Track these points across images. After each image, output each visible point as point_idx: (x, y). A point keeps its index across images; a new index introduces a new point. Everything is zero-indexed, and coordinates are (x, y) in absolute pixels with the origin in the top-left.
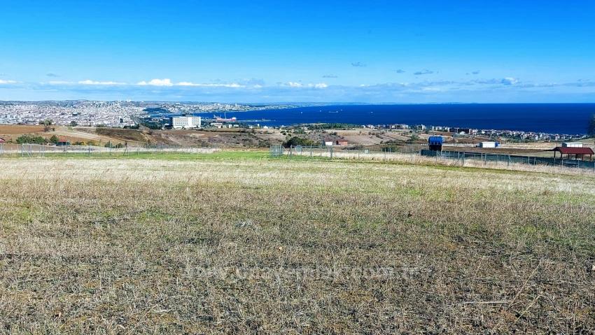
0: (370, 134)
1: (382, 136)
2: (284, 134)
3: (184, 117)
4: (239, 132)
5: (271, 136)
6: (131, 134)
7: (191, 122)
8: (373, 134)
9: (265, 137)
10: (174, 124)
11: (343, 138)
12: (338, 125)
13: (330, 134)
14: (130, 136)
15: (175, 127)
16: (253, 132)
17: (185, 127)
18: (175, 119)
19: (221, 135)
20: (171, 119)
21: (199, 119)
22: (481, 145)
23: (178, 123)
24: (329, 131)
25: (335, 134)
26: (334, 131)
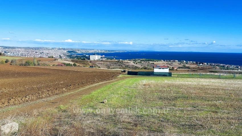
0: (167, 64)
1: (172, 65)
2: (134, 63)
3: (94, 55)
5: (129, 64)
6: (84, 62)
7: (97, 57)
8: (168, 64)
9: (127, 64)
11: (157, 65)
13: (152, 64)
15: (91, 59)
17: (95, 59)
18: (91, 56)
19: (110, 63)
20: (89, 56)
21: (100, 56)
24: (151, 62)
26: (153, 62)
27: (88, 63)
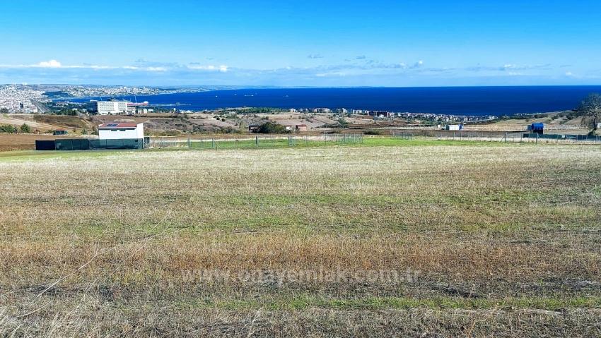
0: (300, 118)
2: (218, 119)
3: (109, 102)
4: (170, 117)
5: (205, 121)
7: (116, 107)
8: (303, 118)
9: (200, 122)
10: (99, 109)
12: (266, 109)
13: (263, 119)
15: (100, 112)
16: (186, 117)
17: (112, 112)
18: (99, 104)
19: (152, 120)
20: (96, 105)
21: (126, 103)
22: (448, 128)
23: (103, 108)
24: (261, 115)
25: (267, 118)
26: (266, 116)
27: (83, 124)
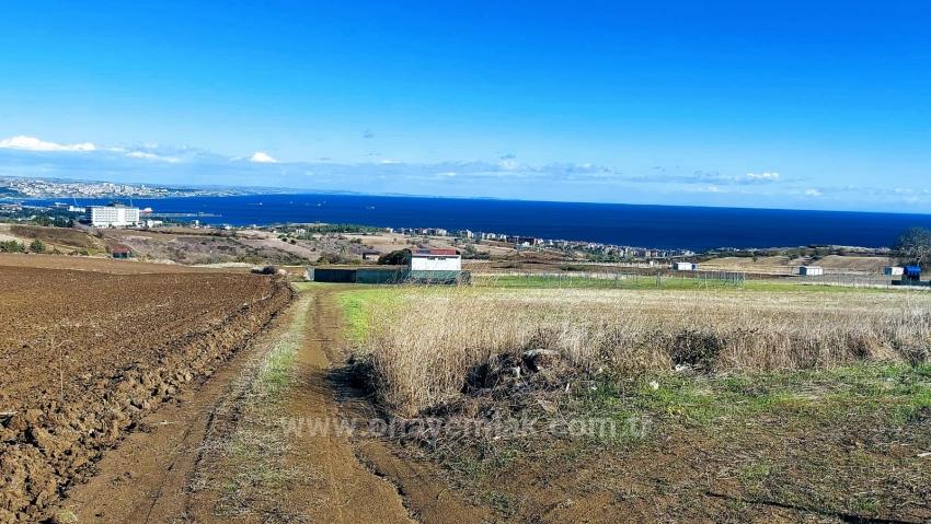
0: (408, 242)
2: (285, 240)
3: (111, 208)
5: (264, 243)
7: (122, 217)
8: (413, 243)
9: (255, 245)
10: (94, 219)
11: (371, 248)
12: (352, 226)
13: (352, 242)
14: (69, 240)
15: (95, 224)
16: (234, 235)
17: (114, 224)
18: (95, 211)
19: (179, 239)
20: (89, 212)
21: (138, 211)
22: (676, 267)
23: (101, 218)
24: (350, 237)
25: (359, 241)
26: (357, 237)
27: (89, 241)
